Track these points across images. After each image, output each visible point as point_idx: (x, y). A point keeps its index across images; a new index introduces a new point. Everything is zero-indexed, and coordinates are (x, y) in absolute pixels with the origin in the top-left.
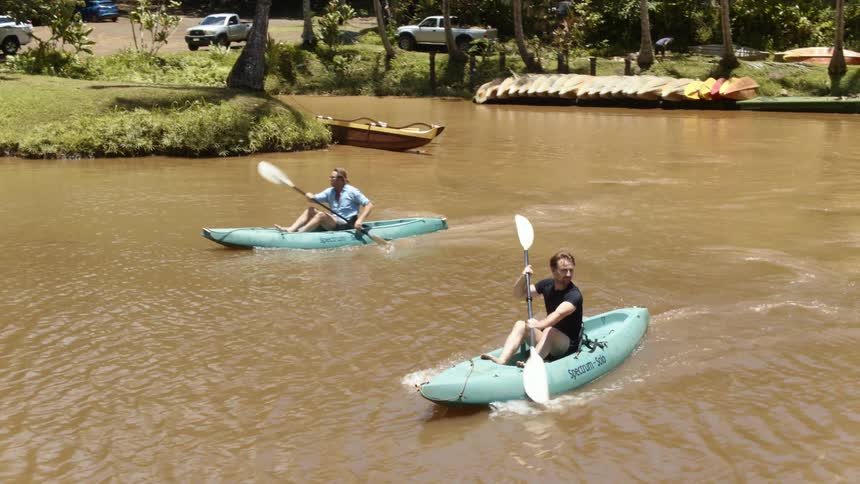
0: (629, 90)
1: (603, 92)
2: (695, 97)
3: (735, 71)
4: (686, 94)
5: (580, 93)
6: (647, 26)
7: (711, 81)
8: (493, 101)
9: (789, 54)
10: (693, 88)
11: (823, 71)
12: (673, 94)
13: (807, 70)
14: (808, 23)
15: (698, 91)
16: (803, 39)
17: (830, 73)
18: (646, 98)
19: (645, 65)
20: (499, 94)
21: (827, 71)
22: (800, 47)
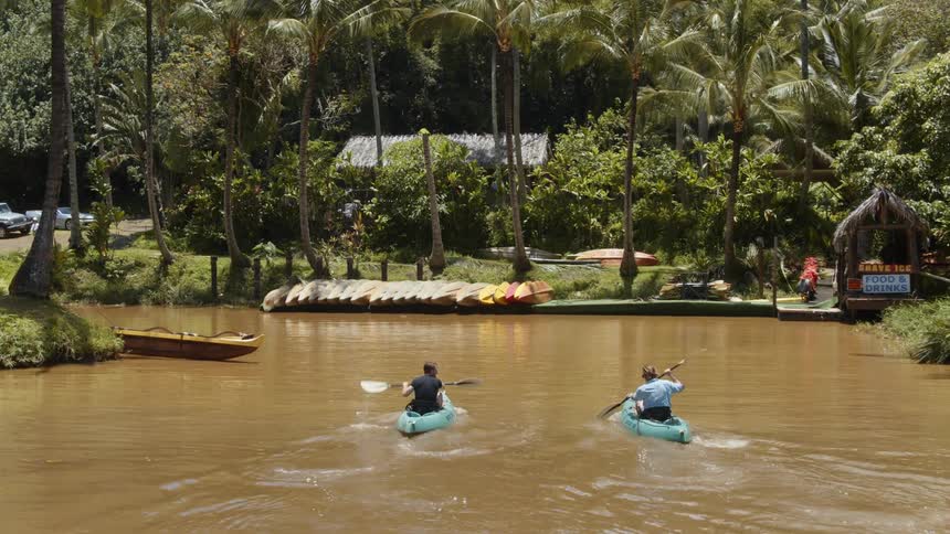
0: (423, 296)
1: (396, 297)
2: (490, 301)
3: (529, 274)
4: (481, 298)
5: (372, 299)
6: (437, 229)
7: (505, 285)
8: (282, 308)
9: (581, 256)
10: (487, 292)
11: (614, 272)
12: (467, 299)
13: (599, 271)
14: (598, 224)
15: (492, 296)
16: (595, 241)
17: (623, 275)
18: (441, 303)
19: (438, 269)
20: (288, 300)
21: (618, 273)
22: (592, 249)
